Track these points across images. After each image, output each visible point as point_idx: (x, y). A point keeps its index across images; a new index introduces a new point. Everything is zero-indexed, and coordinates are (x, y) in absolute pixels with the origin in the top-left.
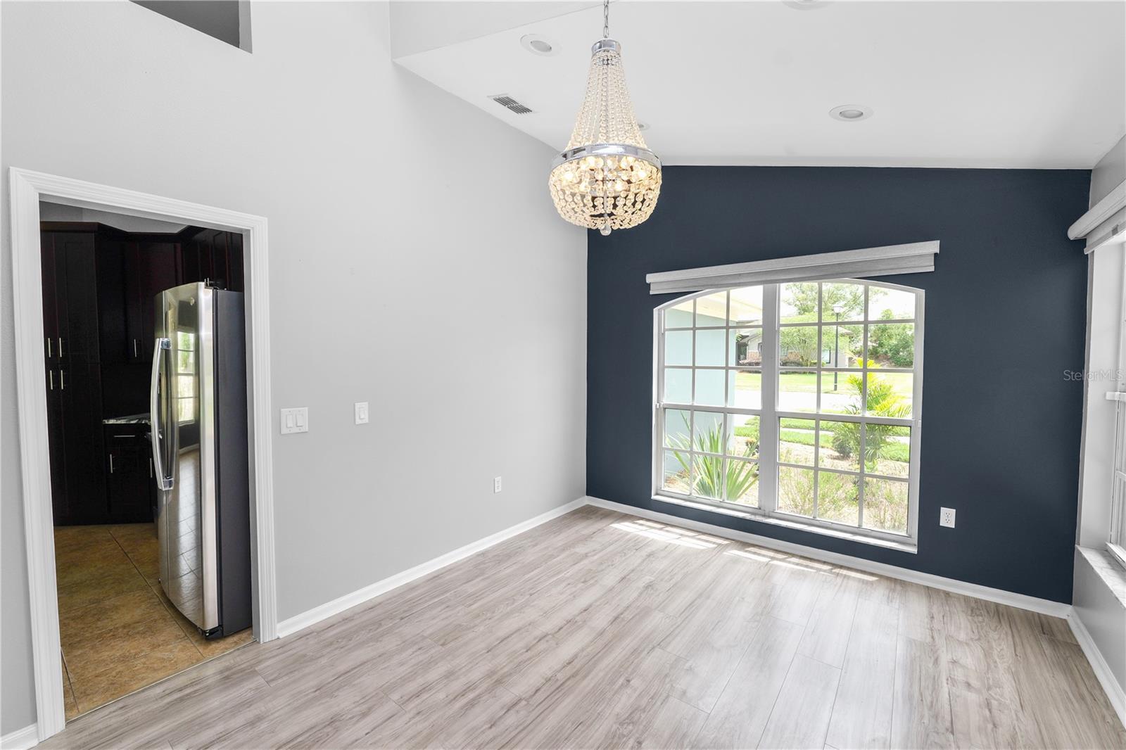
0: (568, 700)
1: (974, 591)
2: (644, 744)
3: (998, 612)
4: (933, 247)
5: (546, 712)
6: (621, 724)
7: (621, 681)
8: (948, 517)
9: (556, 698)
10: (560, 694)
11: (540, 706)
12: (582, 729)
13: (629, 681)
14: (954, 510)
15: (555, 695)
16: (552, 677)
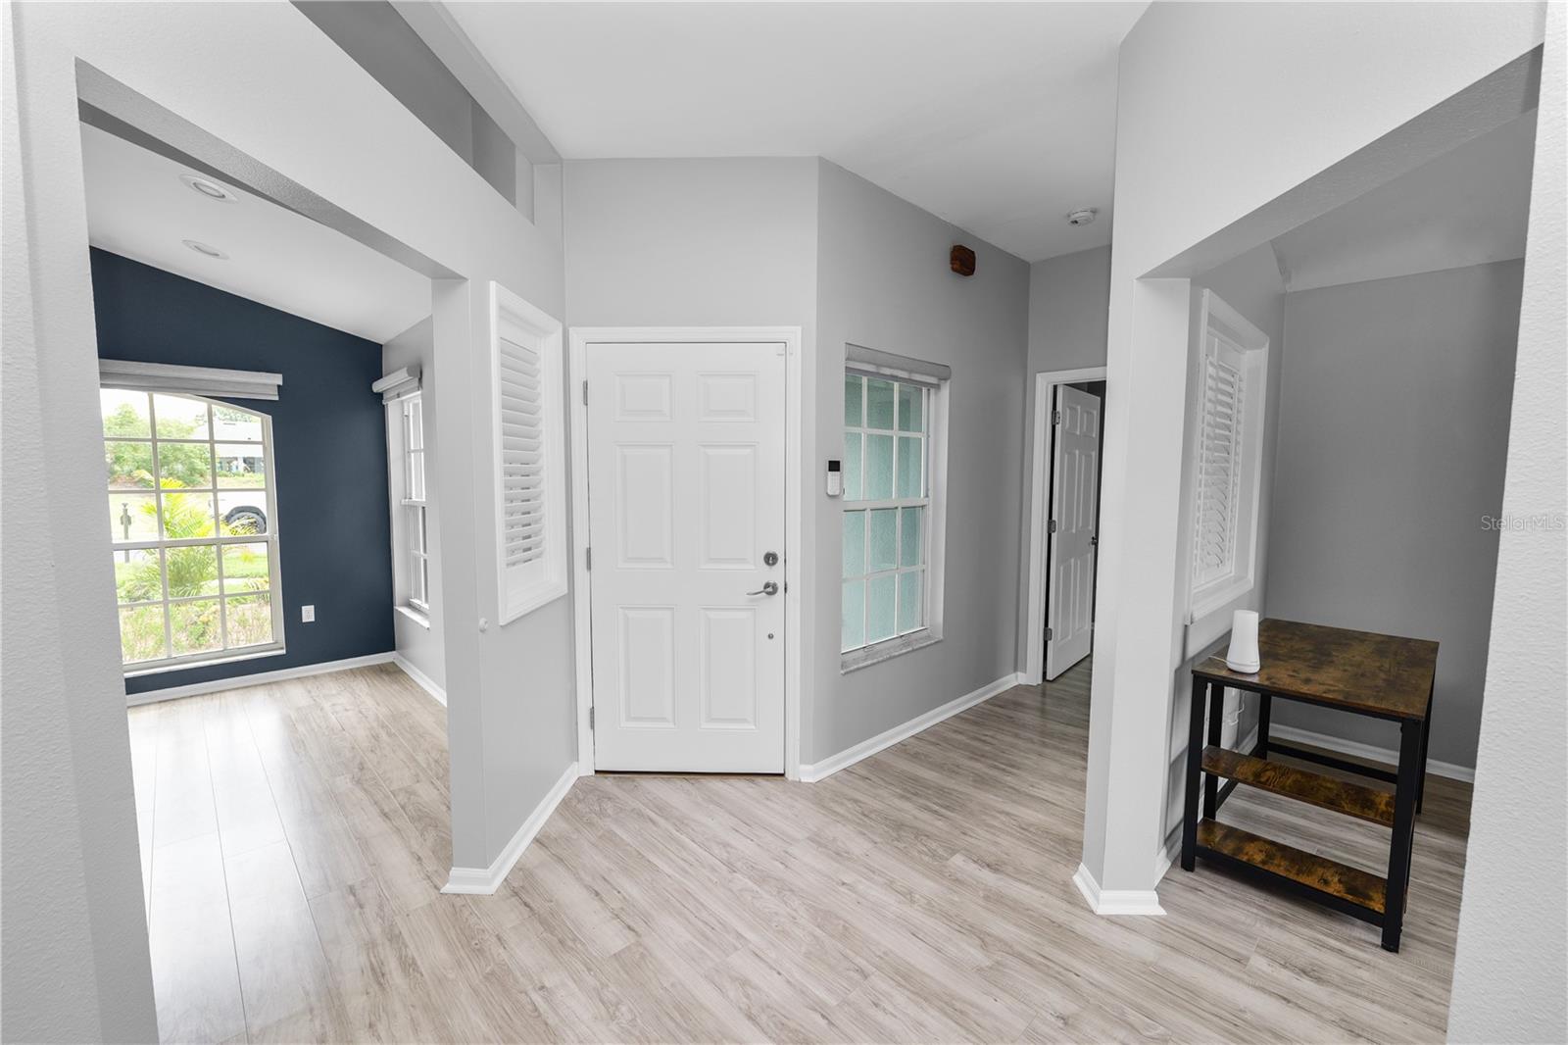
1: (334, 667)
3: (353, 672)
4: (277, 379)
8: (308, 613)
14: (303, 608)
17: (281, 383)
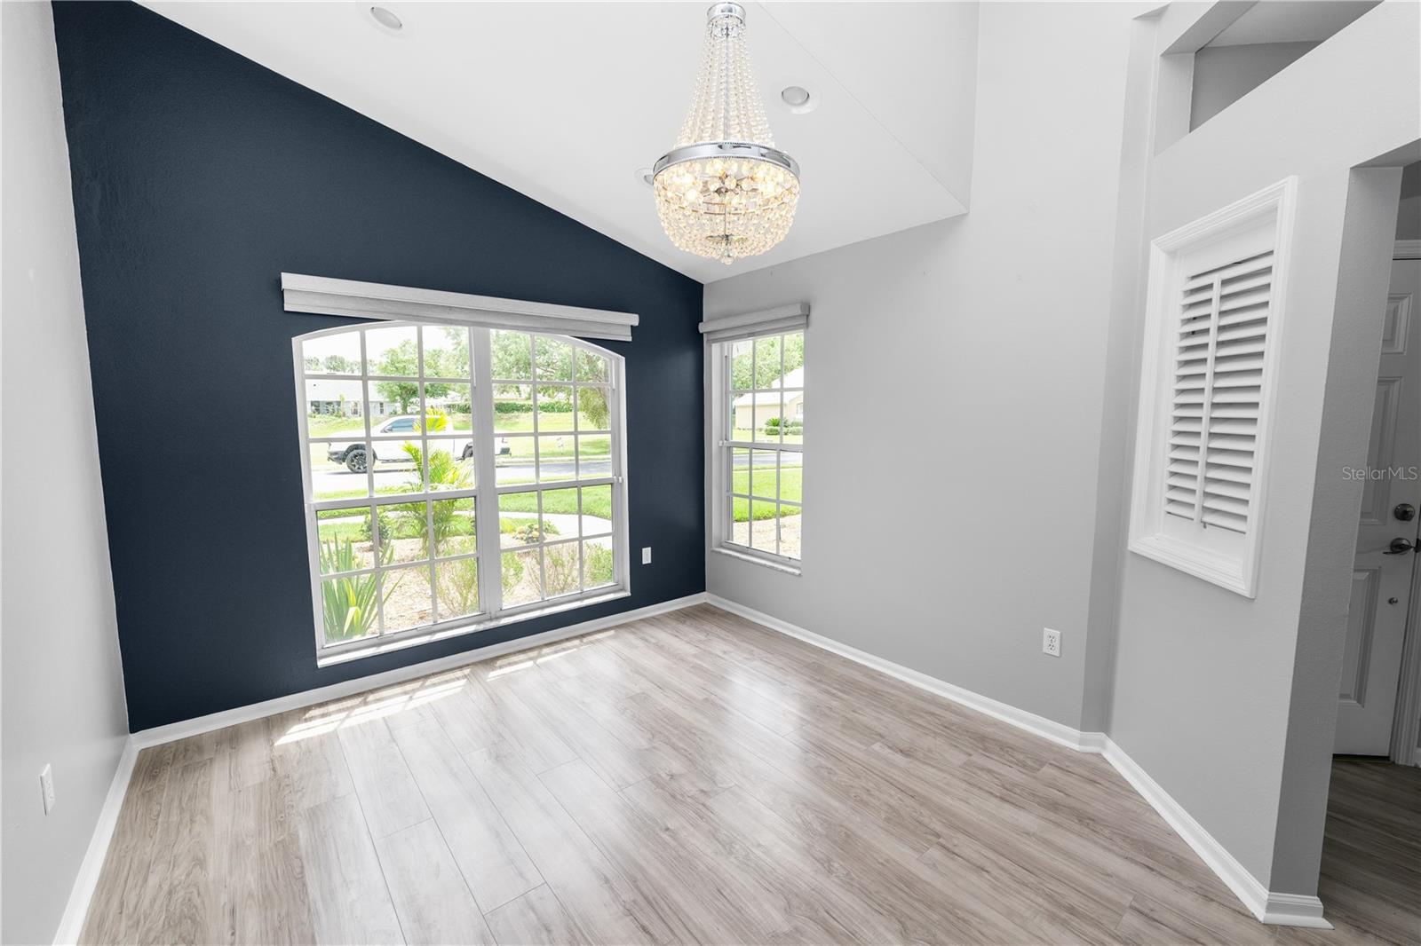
0: (676, 896)
2: (761, 842)
4: (634, 319)
5: (690, 925)
6: (730, 853)
7: (665, 836)
8: (647, 556)
9: (667, 909)
10: (662, 903)
11: (676, 931)
12: (728, 890)
13: (667, 829)
15: (663, 910)
16: (624, 907)
17: (636, 323)
